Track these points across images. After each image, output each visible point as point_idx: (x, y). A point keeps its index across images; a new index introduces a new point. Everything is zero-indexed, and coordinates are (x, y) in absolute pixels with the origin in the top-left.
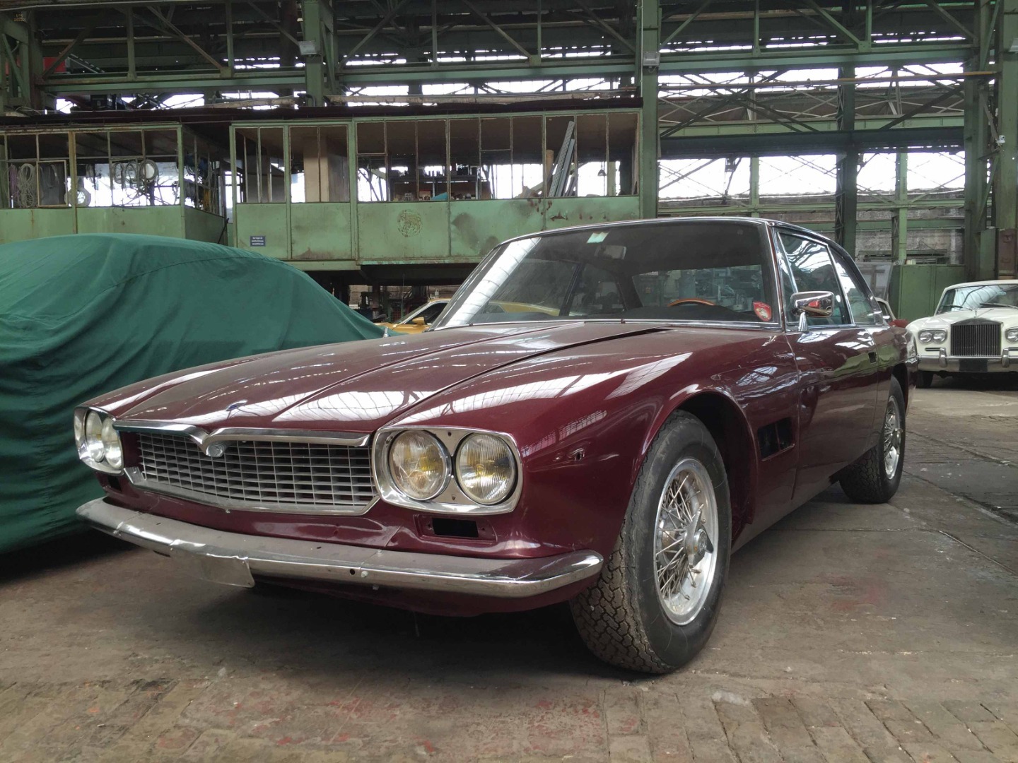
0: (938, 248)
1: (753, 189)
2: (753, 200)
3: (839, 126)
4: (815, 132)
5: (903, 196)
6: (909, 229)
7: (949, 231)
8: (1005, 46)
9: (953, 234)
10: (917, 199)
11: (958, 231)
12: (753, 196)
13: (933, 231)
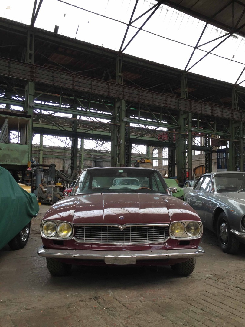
0: (89, 165)
1: (41, 143)
2: (41, 147)
3: (73, 130)
4: (67, 131)
5: (83, 151)
6: (84, 160)
7: (92, 161)
8: (122, 119)
9: (93, 162)
10: (86, 151)
11: (94, 161)
12: (41, 145)
13: (88, 161)
